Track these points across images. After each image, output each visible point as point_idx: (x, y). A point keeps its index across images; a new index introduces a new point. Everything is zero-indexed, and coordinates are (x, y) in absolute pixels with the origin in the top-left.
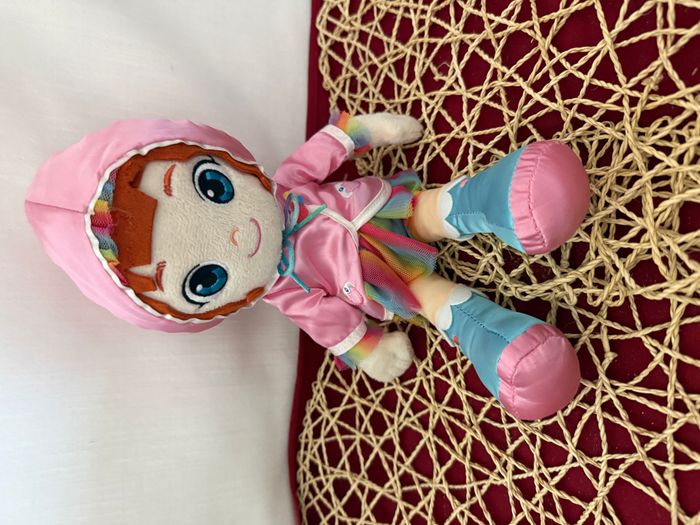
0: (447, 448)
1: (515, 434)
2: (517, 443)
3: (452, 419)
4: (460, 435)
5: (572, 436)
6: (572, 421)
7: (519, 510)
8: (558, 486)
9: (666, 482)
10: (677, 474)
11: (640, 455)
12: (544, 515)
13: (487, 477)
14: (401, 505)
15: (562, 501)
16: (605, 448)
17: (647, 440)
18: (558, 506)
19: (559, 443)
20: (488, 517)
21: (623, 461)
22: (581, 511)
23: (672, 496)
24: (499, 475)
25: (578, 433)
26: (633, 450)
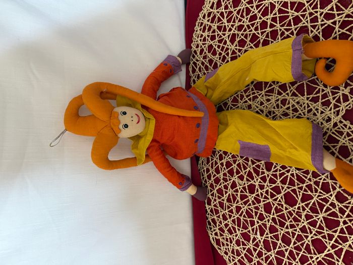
0: (240, 170)
1: (263, 173)
2: (263, 175)
3: (244, 164)
4: (245, 168)
5: (280, 178)
6: (281, 175)
7: (257, 191)
8: (271, 189)
9: (300, 195)
10: (303, 194)
11: (296, 187)
12: (264, 194)
13: (250, 181)
14: (222, 181)
15: (271, 192)
16: (287, 183)
17: (299, 185)
18: (269, 193)
19: (275, 179)
20: (247, 191)
21: (291, 188)
22: (275, 196)
23: (300, 198)
24: (255, 182)
25: (282, 178)
26: (295, 186)
